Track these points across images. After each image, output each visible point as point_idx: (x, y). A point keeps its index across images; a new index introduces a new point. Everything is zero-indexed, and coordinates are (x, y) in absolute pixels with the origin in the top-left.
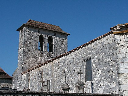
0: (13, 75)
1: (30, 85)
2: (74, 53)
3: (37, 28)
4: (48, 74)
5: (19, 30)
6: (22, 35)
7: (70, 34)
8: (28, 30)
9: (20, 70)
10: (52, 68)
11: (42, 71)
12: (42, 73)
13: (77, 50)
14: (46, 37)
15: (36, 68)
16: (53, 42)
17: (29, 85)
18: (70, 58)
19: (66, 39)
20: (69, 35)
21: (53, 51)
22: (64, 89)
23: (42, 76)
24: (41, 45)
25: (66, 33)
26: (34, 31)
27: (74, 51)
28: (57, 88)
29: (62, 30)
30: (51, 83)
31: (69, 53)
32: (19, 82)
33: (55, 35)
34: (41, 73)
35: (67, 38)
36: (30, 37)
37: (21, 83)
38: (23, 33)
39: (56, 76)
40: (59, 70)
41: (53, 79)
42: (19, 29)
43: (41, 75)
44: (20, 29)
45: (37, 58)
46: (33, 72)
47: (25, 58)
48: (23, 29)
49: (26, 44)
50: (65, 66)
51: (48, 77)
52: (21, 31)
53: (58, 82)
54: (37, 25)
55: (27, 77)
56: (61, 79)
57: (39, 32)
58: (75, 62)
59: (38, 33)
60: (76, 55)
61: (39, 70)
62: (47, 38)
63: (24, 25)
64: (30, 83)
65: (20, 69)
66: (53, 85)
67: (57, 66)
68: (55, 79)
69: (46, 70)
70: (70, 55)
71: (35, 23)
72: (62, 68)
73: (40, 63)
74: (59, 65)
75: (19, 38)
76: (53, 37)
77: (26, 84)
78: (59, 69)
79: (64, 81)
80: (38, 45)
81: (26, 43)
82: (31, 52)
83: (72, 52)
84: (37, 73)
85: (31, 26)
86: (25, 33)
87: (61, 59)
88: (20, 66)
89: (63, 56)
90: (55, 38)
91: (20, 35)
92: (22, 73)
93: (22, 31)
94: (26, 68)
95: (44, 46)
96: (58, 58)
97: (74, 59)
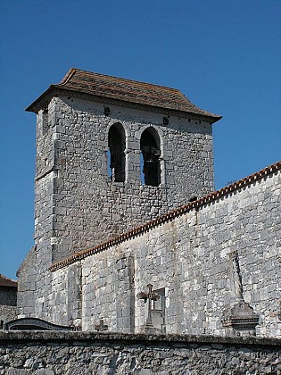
0: (18, 273)
1: (83, 310)
2: (256, 188)
3: (101, 99)
4: (154, 268)
5: (33, 108)
6: (46, 127)
7: (220, 118)
8: (67, 108)
9: (44, 255)
10: (171, 244)
11: (131, 257)
12: (131, 265)
13: (270, 174)
14: (133, 132)
15: (105, 247)
16: (162, 148)
17: (79, 308)
18: (240, 205)
19: (207, 136)
20: (217, 119)
21: (163, 182)
22: (236, 324)
23: (131, 273)
24: (117, 162)
25: (206, 113)
26: (89, 110)
27: (259, 179)
28: (195, 318)
29: (192, 103)
30: (168, 302)
31: (239, 188)
32: (42, 300)
33: (166, 123)
34: (126, 262)
35: (210, 133)
36: (77, 133)
37: (50, 303)
38: (51, 119)
39: (187, 274)
40: (199, 251)
41: (177, 285)
42: (34, 104)
43: (130, 270)
44: (40, 104)
45: (105, 210)
46: (95, 263)
47: (63, 211)
48: (52, 106)
49: (64, 161)
50: (222, 238)
51: (155, 278)
52: (41, 112)
53: (195, 296)
54: (101, 89)
55: (71, 279)
56: (210, 287)
57: (107, 115)
58: (264, 221)
59: (103, 119)
60: (268, 195)
61: (118, 254)
62: (138, 135)
63: (53, 91)
64: (84, 303)
65: (45, 250)
66: (177, 307)
67: (192, 237)
68: (186, 285)
69: (146, 251)
70: (241, 194)
71: (92, 80)
72: (212, 243)
73: (116, 228)
74: (199, 234)
75: (35, 139)
76: (160, 130)
77: (69, 306)
78: (199, 249)
79: (234, 292)
80: (104, 160)
81: (64, 155)
82: (83, 188)
83: (249, 184)
84: (109, 264)
85: (81, 94)
86: (57, 120)
87: (205, 210)
88: (45, 242)
89: (213, 201)
90: (166, 134)
91: (40, 125)
92: (50, 264)
93: (46, 112)
94: (67, 245)
95: (129, 166)
96: (191, 208)
97: (261, 209)
